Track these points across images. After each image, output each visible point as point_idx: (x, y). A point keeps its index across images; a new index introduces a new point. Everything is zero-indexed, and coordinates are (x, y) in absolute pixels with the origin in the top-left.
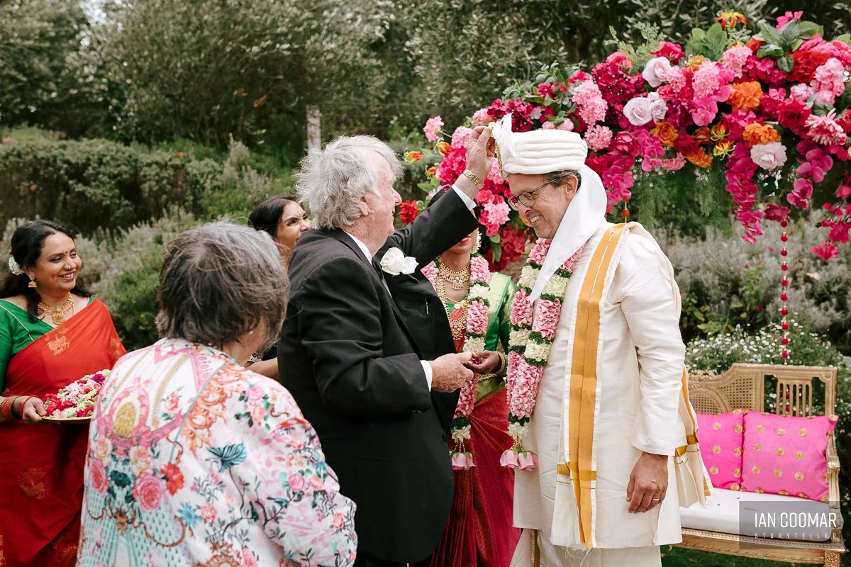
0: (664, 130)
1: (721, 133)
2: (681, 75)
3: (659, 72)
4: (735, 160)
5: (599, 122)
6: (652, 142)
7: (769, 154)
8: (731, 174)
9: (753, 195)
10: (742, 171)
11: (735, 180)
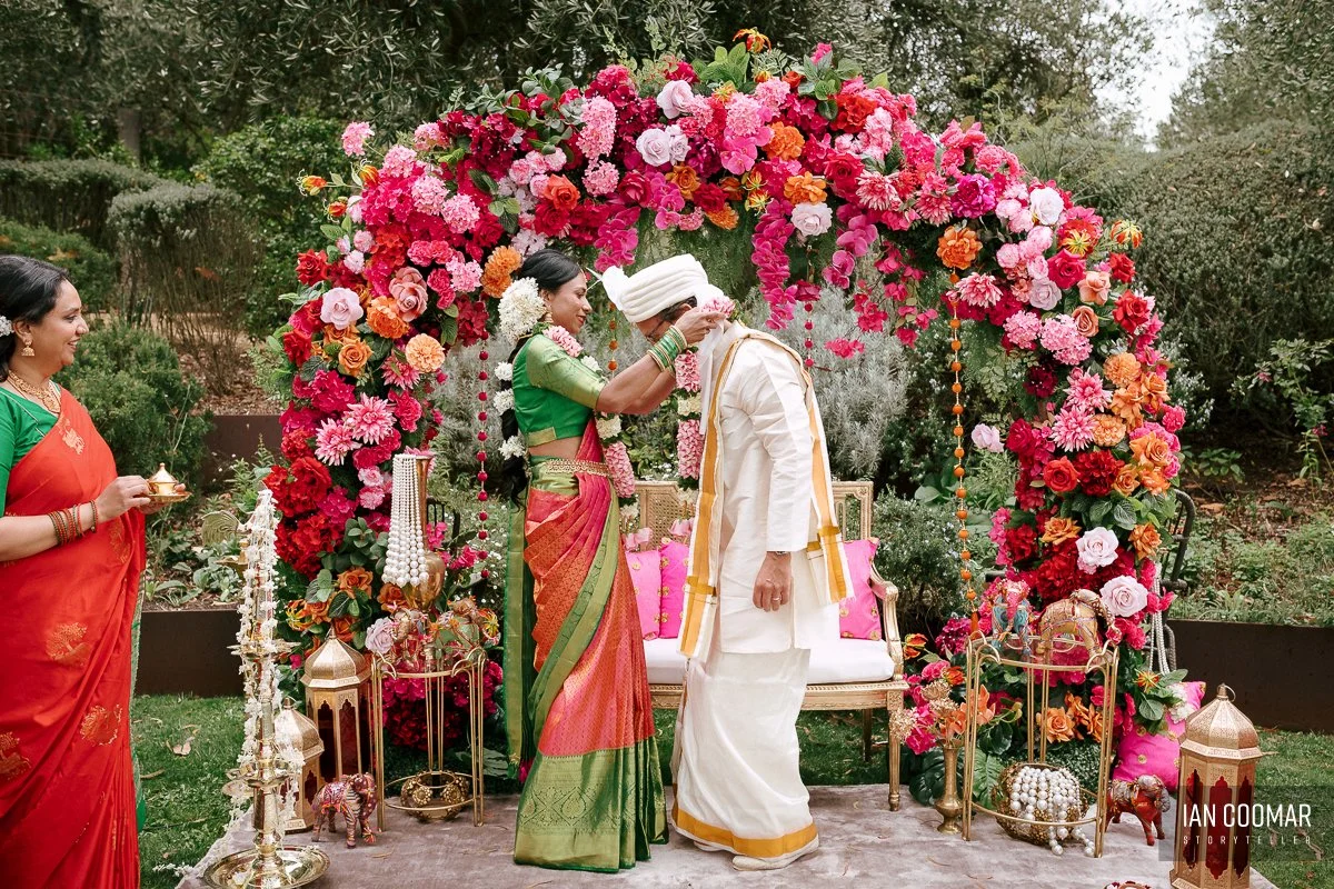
0: (684, 177)
1: (757, 182)
2: (708, 107)
3: (679, 101)
4: (767, 221)
5: (603, 157)
6: (669, 191)
7: (812, 217)
8: (762, 239)
9: (786, 267)
10: (773, 236)
11: (765, 246)
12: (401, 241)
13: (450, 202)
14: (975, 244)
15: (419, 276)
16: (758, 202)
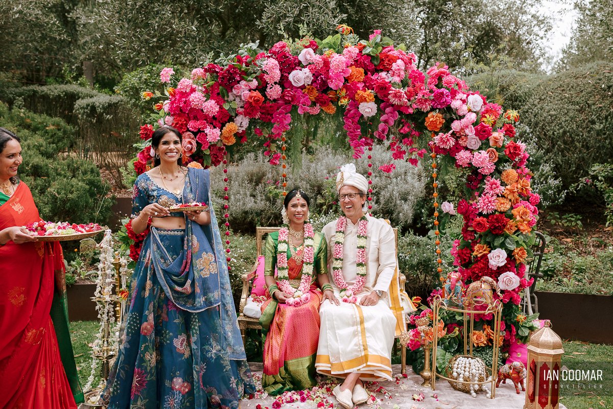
0: (311, 91)
1: (343, 93)
2: (321, 60)
3: (308, 57)
4: (349, 110)
5: (276, 83)
6: (304, 97)
7: (368, 109)
8: (347, 118)
9: (359, 130)
10: (353, 117)
11: (349, 122)
12: (185, 120)
13: (206, 103)
14: (441, 120)
15: (192, 136)
16: (344, 102)
